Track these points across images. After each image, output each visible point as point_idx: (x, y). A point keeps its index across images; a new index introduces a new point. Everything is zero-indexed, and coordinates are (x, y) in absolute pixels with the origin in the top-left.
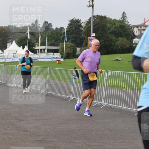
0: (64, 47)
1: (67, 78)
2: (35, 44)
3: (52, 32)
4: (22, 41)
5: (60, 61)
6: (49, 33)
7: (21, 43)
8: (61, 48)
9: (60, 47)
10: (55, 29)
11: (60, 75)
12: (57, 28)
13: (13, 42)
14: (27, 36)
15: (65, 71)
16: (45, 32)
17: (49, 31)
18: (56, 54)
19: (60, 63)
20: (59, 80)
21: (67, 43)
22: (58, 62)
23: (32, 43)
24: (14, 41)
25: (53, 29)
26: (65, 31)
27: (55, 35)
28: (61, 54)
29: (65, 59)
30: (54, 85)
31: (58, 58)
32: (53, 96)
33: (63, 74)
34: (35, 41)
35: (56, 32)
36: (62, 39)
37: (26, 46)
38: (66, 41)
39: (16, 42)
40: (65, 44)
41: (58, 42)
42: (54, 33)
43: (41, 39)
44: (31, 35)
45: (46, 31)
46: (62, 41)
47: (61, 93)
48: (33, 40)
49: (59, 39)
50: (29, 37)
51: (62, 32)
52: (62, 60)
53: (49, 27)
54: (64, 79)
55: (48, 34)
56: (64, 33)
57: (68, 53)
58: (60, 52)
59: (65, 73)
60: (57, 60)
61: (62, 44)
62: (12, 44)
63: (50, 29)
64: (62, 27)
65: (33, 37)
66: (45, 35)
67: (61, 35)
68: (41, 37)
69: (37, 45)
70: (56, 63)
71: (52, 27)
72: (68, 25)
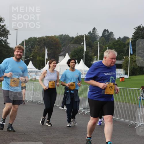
0: (128, 61)
1: (133, 100)
2: (93, 57)
3: (113, 43)
4: (77, 54)
5: (123, 78)
6: (110, 43)
7: (75, 56)
8: (125, 63)
9: (123, 61)
10: (117, 39)
11: (124, 95)
12: (120, 38)
13: (65, 55)
14: (83, 48)
15: (131, 90)
16: (105, 43)
17: (110, 42)
18: (119, 70)
19: (124, 81)
20: (124, 102)
21: (132, 56)
22: (122, 80)
23: (89, 56)
24: (67, 54)
25: (115, 39)
27: (117, 46)
28: (125, 69)
29: (130, 76)
30: (117, 107)
31: (122, 75)
32: (116, 121)
33: (128, 94)
34: (93, 54)
35: (119, 42)
36: (126, 52)
37: (82, 60)
38: (130, 54)
39: (69, 55)
40: (130, 58)
41: (121, 55)
42: (116, 44)
43: (100, 52)
44: (88, 47)
45: (107, 42)
47: (125, 117)
48: (91, 52)
49: (122, 52)
50: (85, 49)
51: (126, 43)
52: (126, 77)
53: (110, 37)
54: (130, 101)
55: (109, 45)
56: (129, 43)
57: (134, 68)
58: (123, 67)
59: (131, 94)
60: (120, 78)
61: (127, 57)
62: (64, 57)
63: (112, 39)
64: (126, 36)
65: (90, 48)
66: (105, 46)
67: (125, 47)
68: (100, 49)
69: (95, 59)
70: (119, 80)
71: (113, 36)
72: (133, 34)
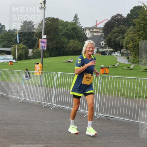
21: (19, 45)
26: (18, 33)
36: (14, 41)
46: (14, 42)
49: (12, 41)
51: (15, 34)
67: (14, 37)
